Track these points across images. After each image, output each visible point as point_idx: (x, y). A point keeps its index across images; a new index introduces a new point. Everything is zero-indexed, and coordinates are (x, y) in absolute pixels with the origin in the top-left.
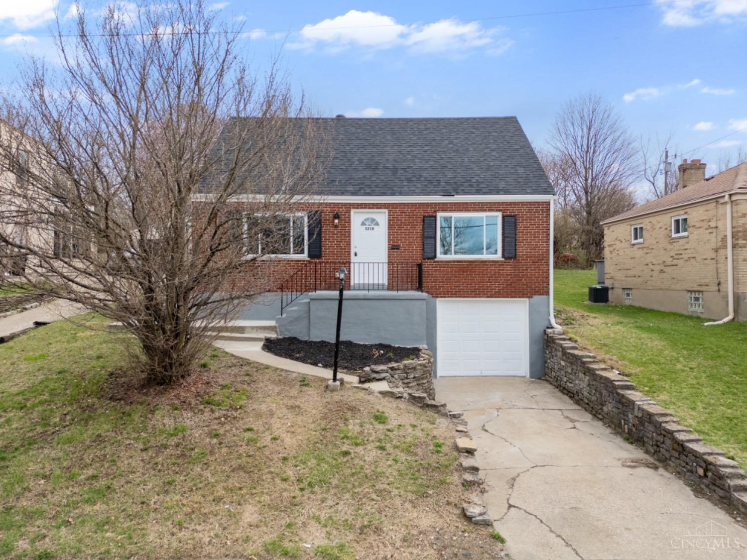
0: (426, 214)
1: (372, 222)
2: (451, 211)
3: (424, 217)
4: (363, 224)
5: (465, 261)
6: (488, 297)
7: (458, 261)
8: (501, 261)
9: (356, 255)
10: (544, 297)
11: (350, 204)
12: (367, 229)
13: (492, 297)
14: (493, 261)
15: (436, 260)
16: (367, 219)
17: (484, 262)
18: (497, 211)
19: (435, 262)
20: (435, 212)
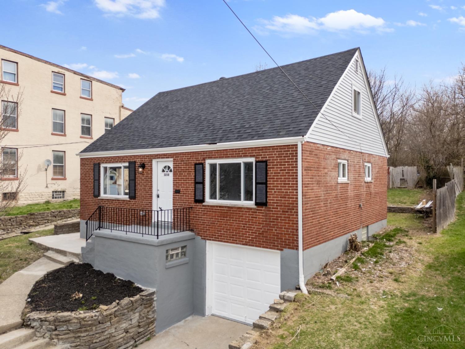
0: (198, 162)
1: (168, 169)
2: (215, 158)
3: (196, 164)
4: (163, 171)
5: (225, 207)
6: (243, 244)
7: (220, 207)
8: (254, 209)
9: (158, 196)
10: (295, 251)
11: (151, 156)
12: (165, 175)
13: (247, 245)
14: (248, 208)
15: (204, 204)
16: (165, 167)
17: (240, 208)
18: (251, 156)
19: (203, 206)
20: (204, 159)
